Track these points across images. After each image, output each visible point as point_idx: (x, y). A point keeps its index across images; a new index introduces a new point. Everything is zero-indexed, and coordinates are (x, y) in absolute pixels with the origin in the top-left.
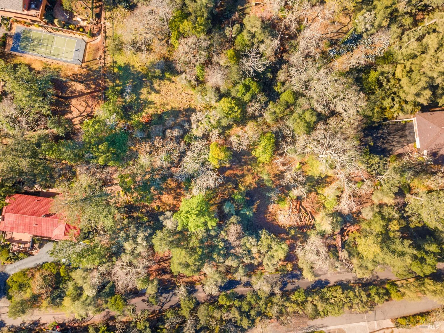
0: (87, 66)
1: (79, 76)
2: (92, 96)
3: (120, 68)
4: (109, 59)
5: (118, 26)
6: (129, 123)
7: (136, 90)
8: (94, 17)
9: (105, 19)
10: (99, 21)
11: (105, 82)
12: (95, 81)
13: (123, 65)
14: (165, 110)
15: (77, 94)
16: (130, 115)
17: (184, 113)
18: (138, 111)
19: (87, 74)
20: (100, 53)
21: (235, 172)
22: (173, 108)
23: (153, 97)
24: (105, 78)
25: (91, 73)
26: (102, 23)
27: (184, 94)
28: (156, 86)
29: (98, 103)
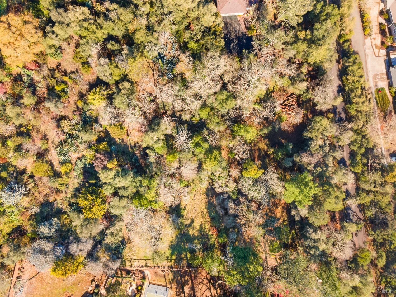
0: (170, 283)
1: (178, 290)
2: (195, 279)
3: (172, 254)
4: (165, 263)
5: (138, 255)
6: (217, 246)
7: (190, 239)
8: (129, 276)
9: (131, 266)
10: (132, 272)
11: (183, 267)
12: (182, 276)
13: (170, 251)
14: (207, 215)
15: (192, 292)
16: (210, 245)
17: (210, 198)
18: (207, 238)
19: (177, 283)
20: (159, 271)
21: (256, 157)
22: (206, 208)
23: (197, 225)
24: (180, 267)
25: (175, 279)
26: (134, 269)
27: (195, 198)
28: (188, 222)
29: (200, 273)
